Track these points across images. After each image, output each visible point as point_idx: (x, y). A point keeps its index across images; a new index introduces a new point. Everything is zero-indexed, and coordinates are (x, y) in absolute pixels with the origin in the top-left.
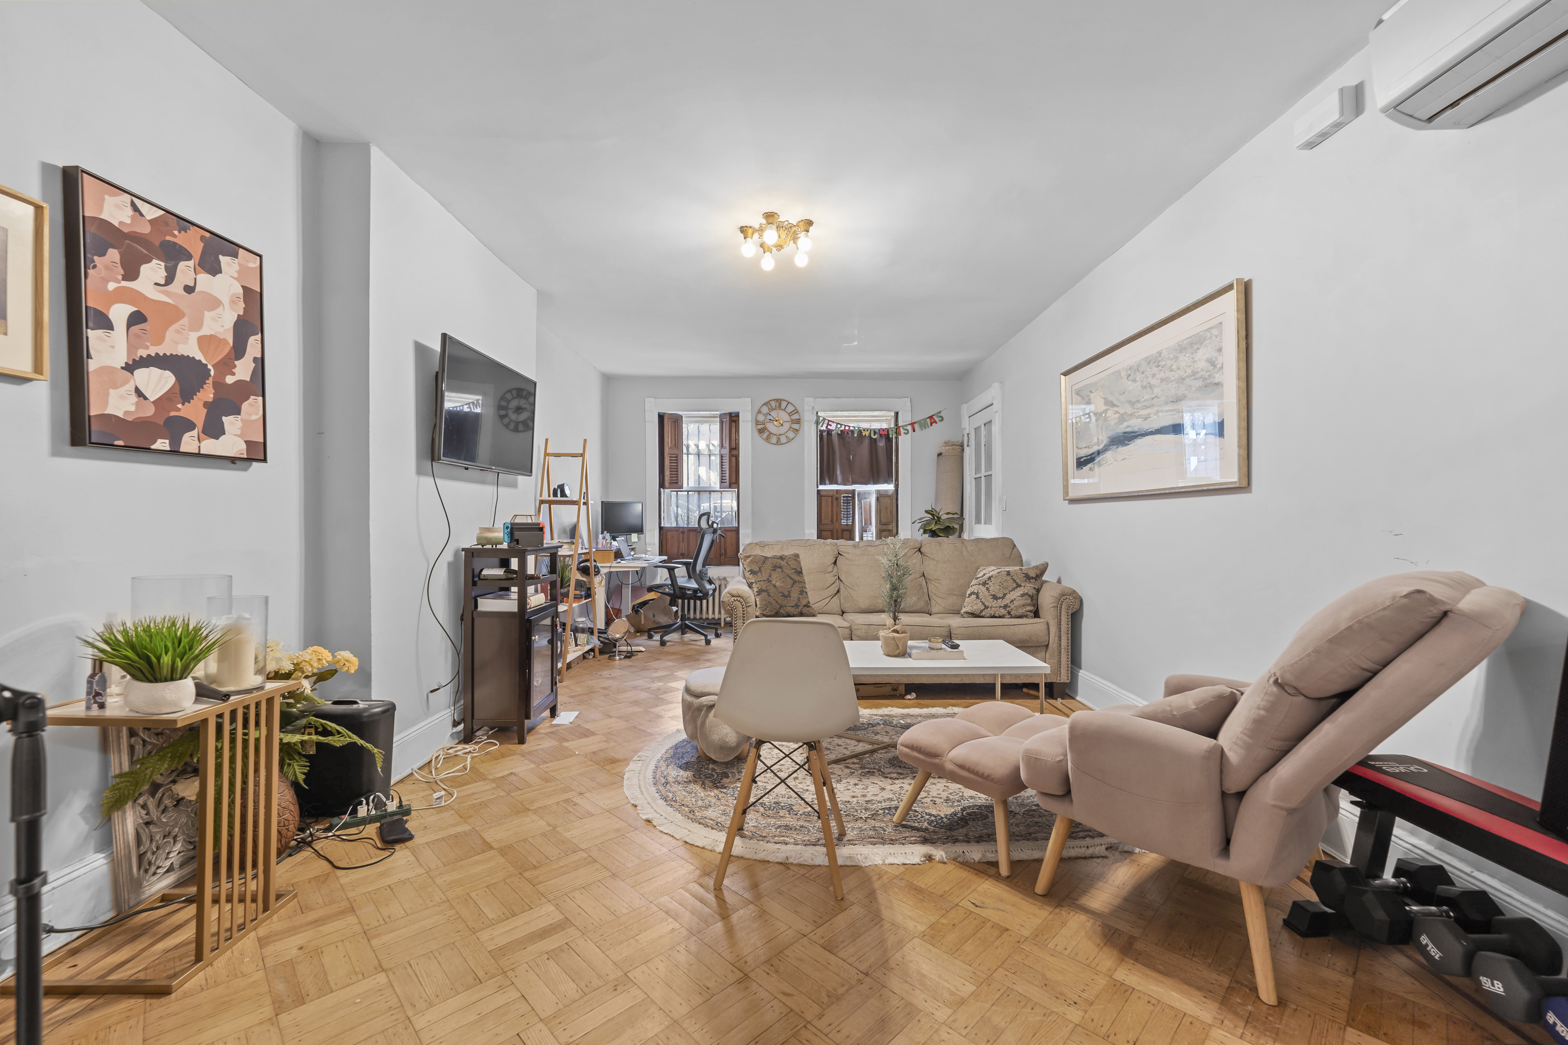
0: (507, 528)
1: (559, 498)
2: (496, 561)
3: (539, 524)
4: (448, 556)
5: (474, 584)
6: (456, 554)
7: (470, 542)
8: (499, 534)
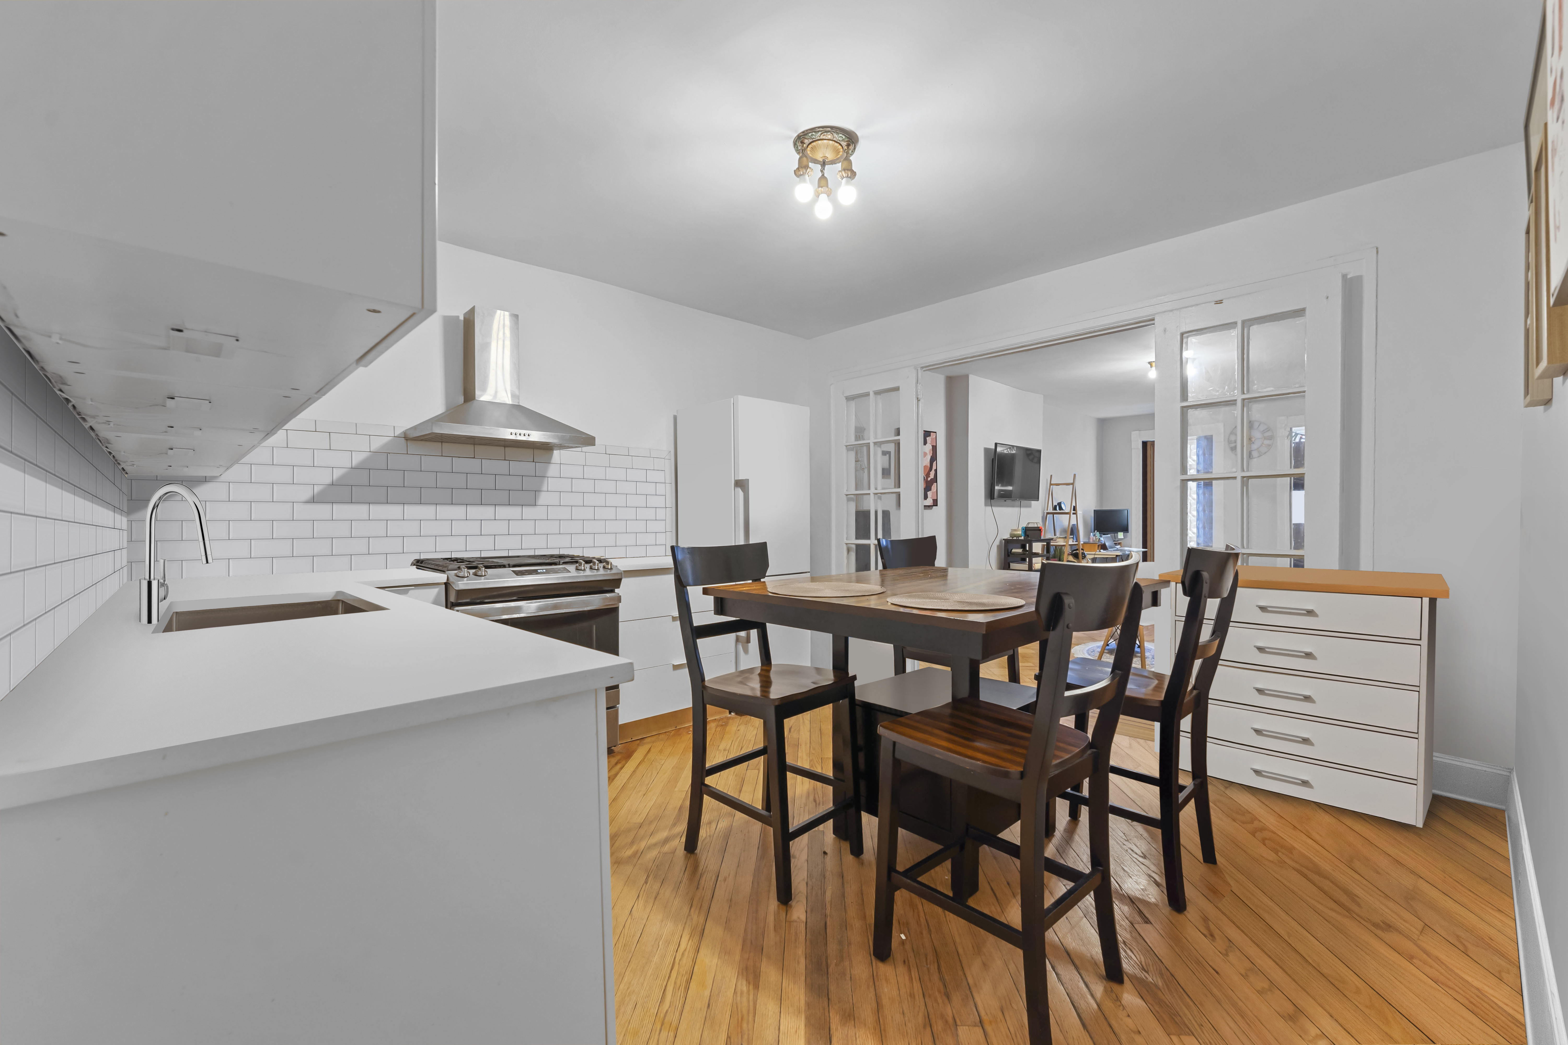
0: (1023, 529)
1: (1059, 511)
2: (1019, 545)
3: (1039, 527)
4: (997, 543)
5: (1009, 556)
6: (1001, 542)
7: (1007, 536)
8: (1020, 532)
